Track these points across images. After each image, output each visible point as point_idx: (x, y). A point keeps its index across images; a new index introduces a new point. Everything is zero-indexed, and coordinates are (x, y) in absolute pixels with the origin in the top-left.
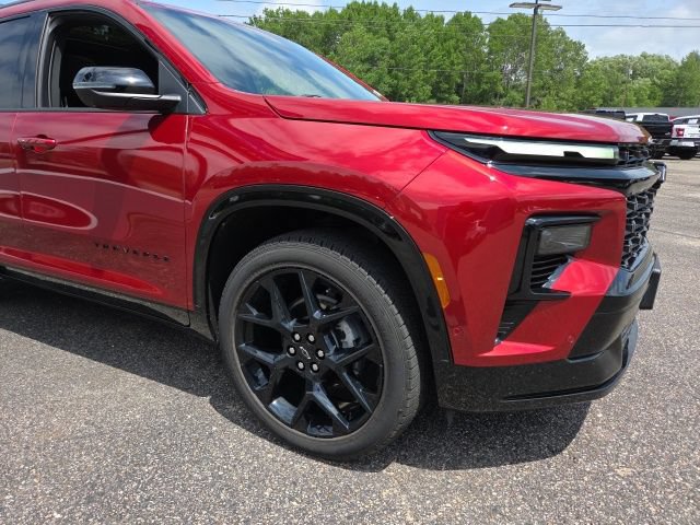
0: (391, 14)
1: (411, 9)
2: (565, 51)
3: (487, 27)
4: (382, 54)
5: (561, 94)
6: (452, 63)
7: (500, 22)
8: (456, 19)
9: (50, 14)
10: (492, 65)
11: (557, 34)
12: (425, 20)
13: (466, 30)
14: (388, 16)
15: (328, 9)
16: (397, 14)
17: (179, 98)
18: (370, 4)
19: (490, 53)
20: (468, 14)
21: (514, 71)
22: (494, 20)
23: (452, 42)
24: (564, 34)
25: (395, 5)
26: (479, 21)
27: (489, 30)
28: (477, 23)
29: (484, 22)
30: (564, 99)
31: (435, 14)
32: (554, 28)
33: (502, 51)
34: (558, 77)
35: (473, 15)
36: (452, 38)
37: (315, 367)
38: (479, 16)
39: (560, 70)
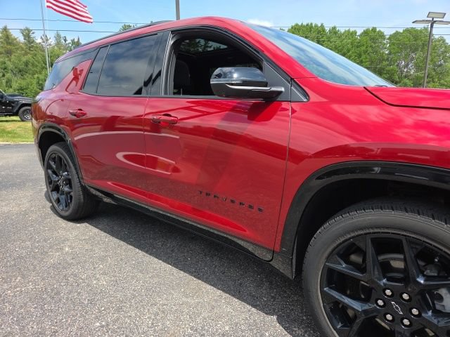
1: (334, 28)
2: (445, 52)
3: (387, 37)
5: (442, 81)
6: (362, 61)
7: (397, 33)
8: (366, 33)
9: (173, 32)
10: (391, 62)
11: (439, 41)
12: (343, 34)
13: (374, 40)
14: (319, 32)
16: (324, 30)
17: (283, 89)
19: (390, 54)
20: (374, 29)
21: (406, 66)
22: (394, 32)
23: (363, 48)
24: (444, 41)
25: (322, 25)
26: (382, 33)
27: (389, 39)
28: (381, 35)
29: (385, 34)
30: (444, 85)
31: (352, 30)
32: (437, 37)
33: (398, 52)
34: (439, 69)
35: (378, 30)
36: (363, 45)
37: (406, 322)
38: (382, 30)
39: (441, 65)
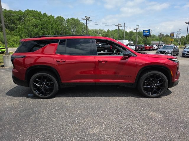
0: (40, 14)
1: (45, 13)
2: (84, 27)
4: (39, 24)
6: (59, 28)
7: (69, 19)
12: (50, 16)
15: (19, 10)
18: (33, 10)
19: (68, 26)
20: (60, 17)
22: (67, 19)
27: (66, 21)
28: (63, 19)
29: (65, 19)
31: (52, 15)
32: (81, 22)
35: (62, 17)
36: (58, 22)
